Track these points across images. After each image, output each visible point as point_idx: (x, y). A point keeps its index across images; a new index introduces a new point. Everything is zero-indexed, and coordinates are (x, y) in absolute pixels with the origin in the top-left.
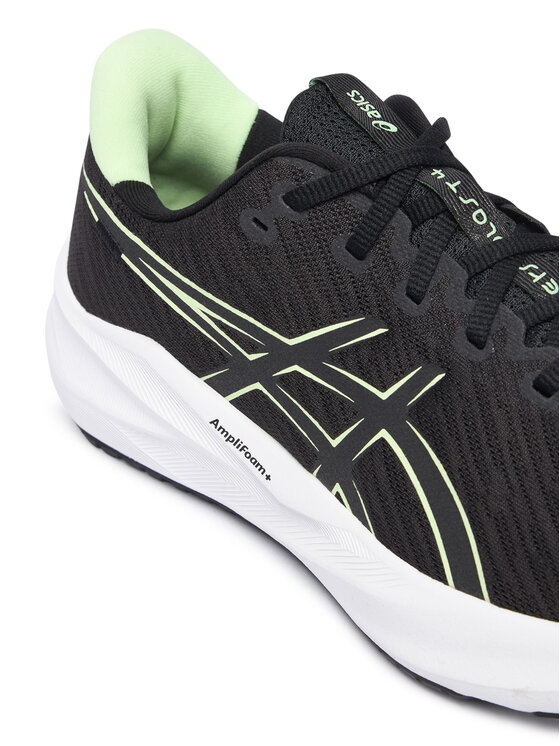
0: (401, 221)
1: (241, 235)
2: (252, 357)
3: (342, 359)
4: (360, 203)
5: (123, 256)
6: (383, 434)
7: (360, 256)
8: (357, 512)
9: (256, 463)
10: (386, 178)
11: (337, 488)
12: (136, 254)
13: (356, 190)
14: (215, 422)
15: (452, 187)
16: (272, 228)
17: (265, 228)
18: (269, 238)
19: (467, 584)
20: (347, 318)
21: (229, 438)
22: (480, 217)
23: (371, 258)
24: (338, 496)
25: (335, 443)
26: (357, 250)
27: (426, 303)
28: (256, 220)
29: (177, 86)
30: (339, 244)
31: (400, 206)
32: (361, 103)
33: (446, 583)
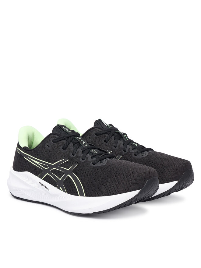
0: (71, 144)
1: (45, 148)
2: (46, 169)
3: (61, 165)
4: (64, 141)
5: (24, 158)
6: (68, 175)
7: (65, 150)
8: (64, 191)
9: (47, 188)
10: (69, 137)
11: (61, 188)
12: (26, 156)
13: (64, 139)
14: (40, 183)
15: (80, 139)
16: (50, 146)
17: (49, 147)
18: (49, 148)
19: (82, 195)
20: (62, 159)
21: (42, 185)
22: (84, 143)
23: (66, 150)
24: (61, 190)
25: (60, 179)
26: (64, 149)
27: (75, 155)
28: (48, 146)
29: (33, 134)
30: (61, 148)
31: (71, 142)
32: (65, 128)
33: (78, 196)
